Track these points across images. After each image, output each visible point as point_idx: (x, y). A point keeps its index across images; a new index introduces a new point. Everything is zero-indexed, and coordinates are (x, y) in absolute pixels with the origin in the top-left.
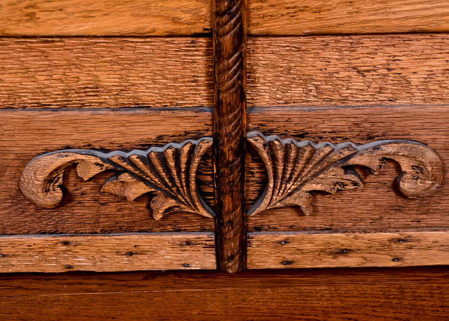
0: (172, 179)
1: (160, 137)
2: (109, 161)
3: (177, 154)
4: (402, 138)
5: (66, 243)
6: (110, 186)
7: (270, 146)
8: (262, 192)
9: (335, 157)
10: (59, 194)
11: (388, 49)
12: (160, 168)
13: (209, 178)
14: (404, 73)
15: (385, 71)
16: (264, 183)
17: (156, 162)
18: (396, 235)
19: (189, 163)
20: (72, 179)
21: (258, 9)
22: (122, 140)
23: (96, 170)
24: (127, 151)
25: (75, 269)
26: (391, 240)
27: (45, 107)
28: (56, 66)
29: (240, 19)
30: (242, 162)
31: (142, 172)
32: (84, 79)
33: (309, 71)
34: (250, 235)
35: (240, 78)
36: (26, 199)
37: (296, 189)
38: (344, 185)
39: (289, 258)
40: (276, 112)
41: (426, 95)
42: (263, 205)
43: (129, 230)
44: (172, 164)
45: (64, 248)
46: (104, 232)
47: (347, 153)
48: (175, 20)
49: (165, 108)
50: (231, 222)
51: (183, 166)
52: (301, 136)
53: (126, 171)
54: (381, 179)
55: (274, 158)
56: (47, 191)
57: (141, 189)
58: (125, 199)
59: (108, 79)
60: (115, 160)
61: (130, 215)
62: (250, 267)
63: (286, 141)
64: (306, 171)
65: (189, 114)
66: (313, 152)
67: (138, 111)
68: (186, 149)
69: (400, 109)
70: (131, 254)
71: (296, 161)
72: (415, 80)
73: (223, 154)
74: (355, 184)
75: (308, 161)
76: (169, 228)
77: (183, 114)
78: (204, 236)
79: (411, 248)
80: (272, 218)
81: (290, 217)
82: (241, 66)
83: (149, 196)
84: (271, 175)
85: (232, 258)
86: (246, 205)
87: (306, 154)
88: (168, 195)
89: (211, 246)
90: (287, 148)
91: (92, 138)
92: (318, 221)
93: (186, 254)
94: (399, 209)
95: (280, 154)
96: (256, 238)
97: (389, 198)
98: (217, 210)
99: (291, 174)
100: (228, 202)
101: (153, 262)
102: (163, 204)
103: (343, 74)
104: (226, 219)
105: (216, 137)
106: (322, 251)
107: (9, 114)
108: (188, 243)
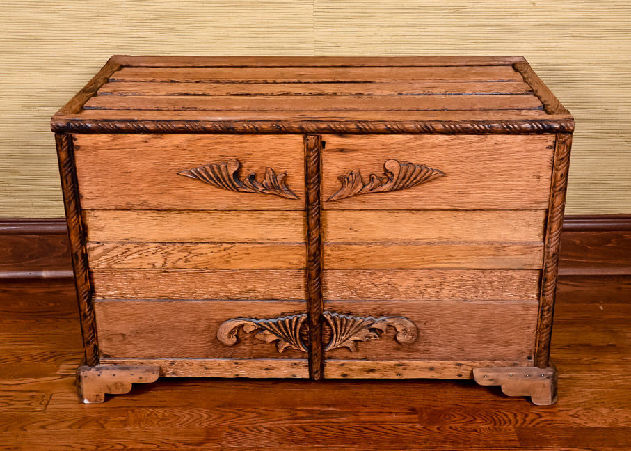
0: (288, 333)
1: (283, 314)
2: (259, 324)
3: (290, 322)
4: (397, 316)
5: (236, 363)
6: (259, 336)
7: (333, 318)
8: (331, 340)
9: (364, 324)
10: (235, 339)
11: (389, 276)
12: (283, 328)
13: (306, 333)
14: (396, 286)
15: (387, 285)
16: (332, 336)
17: (281, 325)
18: (397, 362)
19: (296, 326)
20: (241, 332)
21: (327, 259)
22: (265, 314)
23: (253, 328)
24: (267, 320)
25: (240, 376)
26: (395, 365)
27: (229, 299)
28: (237, 281)
29: (319, 264)
30: (321, 326)
31: (274, 329)
32: (249, 287)
33: (352, 284)
34: (326, 361)
35: (320, 288)
36: (219, 341)
37: (347, 339)
38: (370, 337)
39: (345, 373)
40: (337, 303)
41: (407, 296)
42: (331, 347)
43: (267, 357)
44: (288, 326)
45: (235, 365)
46: (255, 358)
47: (370, 322)
48: (290, 263)
49: (285, 300)
50: (316, 354)
51: (293, 327)
52: (349, 314)
53: (267, 329)
54: (389, 335)
55: (336, 324)
56: (230, 338)
57: (274, 337)
58: (265, 342)
59: (260, 287)
60: (262, 324)
61: (268, 350)
62: (326, 377)
63: (342, 316)
64: (351, 330)
65: (296, 303)
66: (354, 321)
67: (273, 302)
68: (295, 319)
69: (395, 302)
70: (267, 369)
71: (346, 325)
72: (401, 289)
73: (312, 322)
74: (375, 337)
75: (352, 326)
76: (286, 357)
77: (294, 303)
78: (303, 361)
79: (405, 369)
80: (336, 353)
81: (345, 352)
82: (320, 283)
83: (277, 341)
84: (335, 332)
85: (317, 372)
86: (323, 346)
87: (351, 323)
88: (286, 341)
89: (306, 366)
90: (342, 320)
91: (251, 313)
92: (359, 355)
93: (294, 370)
94: (399, 350)
95: (338, 322)
96: (329, 362)
97: (394, 344)
98: (310, 348)
99: (344, 332)
100: (314, 344)
101: (278, 374)
102: (283, 345)
103: (367, 286)
104: (314, 353)
105: (309, 314)
106: (362, 370)
107: (215, 302)
108: (296, 364)
